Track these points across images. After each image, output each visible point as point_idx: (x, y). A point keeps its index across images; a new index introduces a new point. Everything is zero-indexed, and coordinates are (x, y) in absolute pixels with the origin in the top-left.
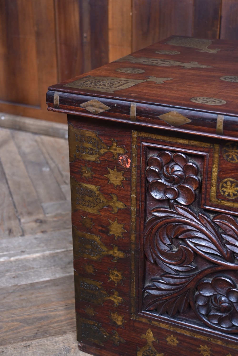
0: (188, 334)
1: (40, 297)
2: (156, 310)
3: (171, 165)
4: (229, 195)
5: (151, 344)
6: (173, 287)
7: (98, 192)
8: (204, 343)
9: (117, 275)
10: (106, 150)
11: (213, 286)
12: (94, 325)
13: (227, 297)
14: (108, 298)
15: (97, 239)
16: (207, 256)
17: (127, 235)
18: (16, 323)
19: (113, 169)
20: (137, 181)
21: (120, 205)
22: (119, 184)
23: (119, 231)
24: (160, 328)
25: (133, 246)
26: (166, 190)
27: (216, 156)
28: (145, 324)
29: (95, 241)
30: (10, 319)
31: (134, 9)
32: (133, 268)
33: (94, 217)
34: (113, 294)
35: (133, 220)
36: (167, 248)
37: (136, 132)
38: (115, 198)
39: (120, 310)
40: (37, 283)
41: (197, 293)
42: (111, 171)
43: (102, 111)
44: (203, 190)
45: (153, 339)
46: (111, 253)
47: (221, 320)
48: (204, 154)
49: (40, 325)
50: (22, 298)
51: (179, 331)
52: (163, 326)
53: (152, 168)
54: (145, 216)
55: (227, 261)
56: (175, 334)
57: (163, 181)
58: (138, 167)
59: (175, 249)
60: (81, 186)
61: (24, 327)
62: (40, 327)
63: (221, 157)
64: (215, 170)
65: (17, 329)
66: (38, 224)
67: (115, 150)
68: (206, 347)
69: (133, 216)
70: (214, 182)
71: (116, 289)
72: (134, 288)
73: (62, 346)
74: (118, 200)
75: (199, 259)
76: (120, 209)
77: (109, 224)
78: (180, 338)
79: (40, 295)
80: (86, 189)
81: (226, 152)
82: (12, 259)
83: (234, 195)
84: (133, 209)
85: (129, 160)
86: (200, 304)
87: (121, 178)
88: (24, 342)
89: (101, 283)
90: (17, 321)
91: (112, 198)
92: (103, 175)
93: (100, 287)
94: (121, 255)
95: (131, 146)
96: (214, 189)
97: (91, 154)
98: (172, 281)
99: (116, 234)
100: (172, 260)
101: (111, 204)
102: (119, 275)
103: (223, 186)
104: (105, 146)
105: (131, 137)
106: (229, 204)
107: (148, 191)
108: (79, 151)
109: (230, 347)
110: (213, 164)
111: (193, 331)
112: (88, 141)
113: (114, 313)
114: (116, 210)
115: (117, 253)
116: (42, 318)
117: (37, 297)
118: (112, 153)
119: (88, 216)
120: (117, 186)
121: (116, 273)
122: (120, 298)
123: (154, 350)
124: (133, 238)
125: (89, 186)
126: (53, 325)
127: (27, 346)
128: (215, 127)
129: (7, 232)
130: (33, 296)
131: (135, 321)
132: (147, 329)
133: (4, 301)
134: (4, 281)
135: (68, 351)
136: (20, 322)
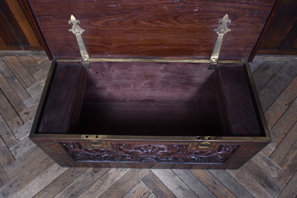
7: (50, 149)
14: (65, 161)
15: (55, 155)
18: (39, 164)
20: (61, 147)
23: (61, 153)
30: (37, 163)
37: (55, 141)
42: (51, 146)
44: (81, 147)
46: (61, 156)
48: (78, 142)
49: (47, 162)
50: (36, 153)
61: (42, 165)
62: (47, 163)
64: (83, 144)
65: (41, 166)
66: (26, 115)
67: (51, 143)
74: (57, 149)
77: (57, 152)
82: (25, 137)
85: (56, 144)
88: (45, 171)
91: (55, 149)
97: (43, 144)
103: (86, 146)
110: (81, 143)
115: (63, 156)
124: (66, 154)
125: (47, 148)
126: (51, 160)
127: (47, 172)
129: (17, 124)
130: (39, 150)
131: (75, 163)
133: (31, 157)
134: (27, 148)
135: (59, 169)
136: (40, 163)
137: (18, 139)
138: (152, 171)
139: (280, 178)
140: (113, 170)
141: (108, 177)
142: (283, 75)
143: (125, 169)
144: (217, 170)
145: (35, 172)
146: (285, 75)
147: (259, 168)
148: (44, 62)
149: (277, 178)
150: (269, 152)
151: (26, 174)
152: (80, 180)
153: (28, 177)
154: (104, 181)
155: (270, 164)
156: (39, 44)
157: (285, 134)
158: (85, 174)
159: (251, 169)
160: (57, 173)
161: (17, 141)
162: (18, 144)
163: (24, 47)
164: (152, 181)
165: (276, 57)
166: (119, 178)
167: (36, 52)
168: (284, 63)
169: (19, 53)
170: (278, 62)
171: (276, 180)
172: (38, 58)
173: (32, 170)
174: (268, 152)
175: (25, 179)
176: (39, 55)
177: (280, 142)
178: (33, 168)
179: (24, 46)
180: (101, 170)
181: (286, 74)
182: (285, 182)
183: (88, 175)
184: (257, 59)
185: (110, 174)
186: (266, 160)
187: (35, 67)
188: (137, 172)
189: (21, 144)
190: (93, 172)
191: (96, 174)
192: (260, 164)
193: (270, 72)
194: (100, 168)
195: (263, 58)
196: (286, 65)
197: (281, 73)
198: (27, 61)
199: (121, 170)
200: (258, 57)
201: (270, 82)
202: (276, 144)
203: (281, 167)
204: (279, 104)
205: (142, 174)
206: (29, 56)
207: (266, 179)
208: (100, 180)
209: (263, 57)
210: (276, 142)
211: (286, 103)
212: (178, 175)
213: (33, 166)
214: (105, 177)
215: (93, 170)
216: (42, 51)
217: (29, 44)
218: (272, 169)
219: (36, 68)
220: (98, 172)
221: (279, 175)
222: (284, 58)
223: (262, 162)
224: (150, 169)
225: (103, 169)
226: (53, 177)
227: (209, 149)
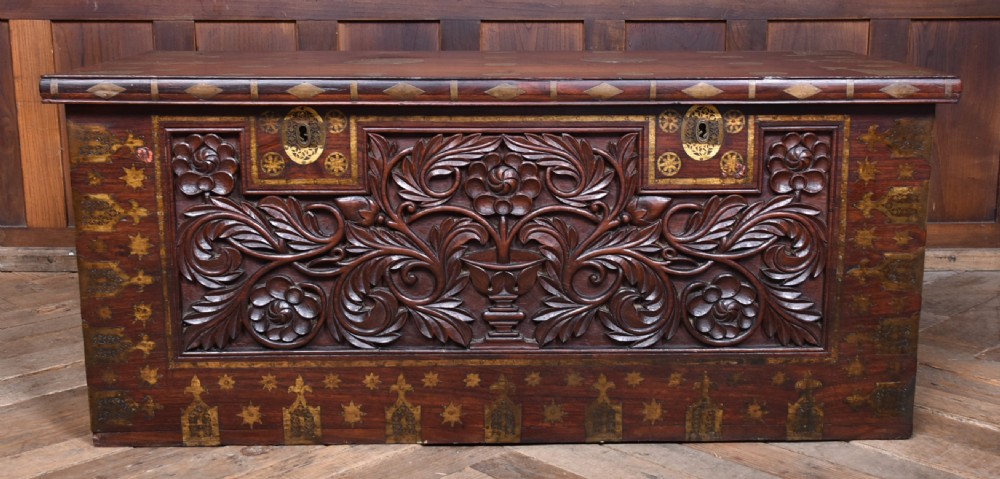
0: (245, 365)
2: (200, 347)
3: (201, 151)
4: (272, 172)
5: (198, 398)
6: (220, 307)
7: (111, 202)
8: (266, 371)
9: (145, 311)
10: (119, 146)
11: (267, 292)
12: (116, 396)
13: (287, 301)
14: (134, 348)
15: (114, 266)
16: (255, 253)
17: (154, 249)
19: (130, 168)
20: (162, 178)
21: (143, 212)
22: (140, 185)
23: (144, 247)
24: (210, 370)
25: (164, 263)
26: (198, 181)
27: (253, 129)
28: (189, 370)
29: (111, 270)
31: (56, 45)
32: (165, 294)
33: (107, 237)
34: (141, 339)
35: (161, 228)
36: (205, 257)
37: (157, 117)
38: (135, 205)
39: (153, 360)
41: (250, 307)
42: (127, 171)
43: (114, 94)
44: (243, 172)
45: (202, 390)
46: (135, 280)
47: (282, 333)
48: (240, 129)
49: (23, 441)
51: (233, 365)
52: (213, 365)
53: (179, 157)
54: (176, 221)
55: (279, 253)
56: (229, 371)
57: (193, 171)
58: (162, 160)
59: (217, 256)
60: (87, 198)
63: (258, 129)
64: (254, 145)
67: (132, 143)
68: (271, 377)
69: (161, 223)
70: (254, 159)
71: (145, 331)
72: (169, 323)
73: (67, 448)
74: (140, 206)
75: (247, 262)
76: (142, 219)
77: (130, 241)
78: (237, 375)
80: (96, 201)
81: (263, 122)
83: (278, 170)
84: (160, 213)
85: (150, 153)
86: (256, 319)
87: (142, 177)
88: (10, 456)
89: (123, 329)
91: (131, 206)
92: (117, 178)
93: (121, 335)
94: (148, 280)
95: (151, 135)
96: (254, 168)
97: (101, 154)
98: (216, 299)
99: (140, 253)
100: (215, 270)
101: (131, 213)
102: (148, 309)
103: (264, 163)
104: (117, 141)
105: (151, 124)
106: (273, 182)
107: (176, 188)
108: (83, 152)
109: (298, 365)
110: (250, 139)
111: (252, 358)
112: (95, 138)
113: (144, 367)
114: (137, 220)
115: (143, 279)
116: (22, 435)
118: (128, 148)
119: (100, 237)
120: (138, 188)
121: (142, 307)
122: (151, 343)
123: (204, 405)
124: (163, 252)
125: (100, 196)
126: (42, 437)
127: (17, 457)
128: (249, 93)
131: (173, 371)
132: (192, 377)
138: (516, 450)
140: (337, 448)
141: (308, 462)
152: (177, 469)
159: (976, 440)
160: (69, 459)
166: (361, 464)
180: (279, 450)
183: (214, 459)
185: (319, 456)
188: (445, 454)
190: (239, 454)
191: (251, 458)
194: (276, 447)
199: (373, 449)
205: (472, 456)
209: (948, 253)
214: (297, 463)
215: (244, 449)
216: (64, 246)
217: (20, 217)
220: (265, 453)
224: (510, 447)
227: (724, 163)
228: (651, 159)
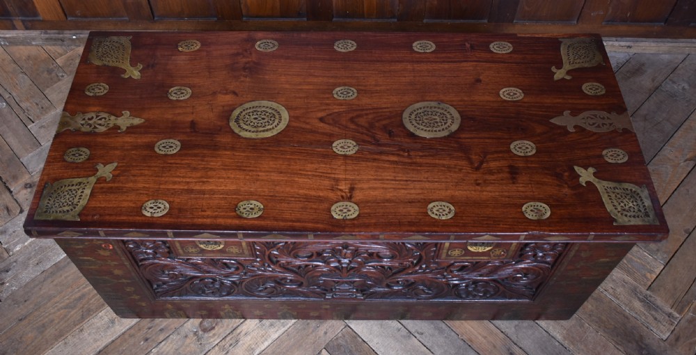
1: (69, 276)
2: (167, 296)
4: (192, 252)
7: (94, 260)
9: (131, 289)
10: (89, 243)
14: (130, 297)
17: (128, 273)
18: (62, 311)
19: (99, 250)
20: (122, 253)
22: (109, 255)
23: (121, 272)
25: (136, 277)
28: (163, 302)
29: (105, 278)
30: (56, 309)
33: (97, 270)
34: (132, 295)
38: (109, 261)
39: (141, 300)
40: (59, 262)
43: (77, 236)
44: (173, 252)
46: (120, 281)
47: (213, 293)
49: (81, 306)
50: (55, 283)
53: (130, 246)
55: (204, 274)
56: (186, 303)
60: (79, 259)
61: (70, 312)
62: (83, 307)
64: (178, 244)
65: (65, 316)
66: (29, 190)
67: (97, 242)
69: (128, 266)
71: (133, 293)
73: (106, 319)
74: (112, 261)
76: (116, 264)
77: (112, 271)
79: (68, 274)
82: (26, 244)
83: (196, 251)
84: (126, 263)
85: (110, 245)
87: (109, 253)
88: (77, 327)
89: (121, 293)
90: (62, 308)
91: (107, 261)
92: (94, 253)
93: (121, 295)
94: (129, 281)
95: (108, 240)
96: (180, 251)
99: (119, 274)
101: (108, 263)
103: (186, 249)
104: (87, 241)
106: (194, 255)
108: (67, 245)
110: (174, 242)
113: (137, 302)
114: (113, 265)
115: (125, 281)
116: (80, 298)
117: (66, 277)
118: (95, 244)
119: (93, 270)
121: (129, 288)
122: (139, 296)
124: (133, 274)
125: (85, 258)
126: (91, 302)
127: (82, 330)
128: (168, 237)
129: (6, 212)
130: (63, 277)
131: (155, 302)
132: (166, 304)
133: (42, 293)
134: (31, 271)
135: (113, 322)
136: (65, 308)
137: (7, 251)
138: (350, 325)
139: (677, 339)
140: (251, 324)
141: (237, 341)
142: (680, 87)
143: (282, 321)
144: (516, 322)
145: (50, 332)
146: (683, 89)
147: (624, 315)
148: (72, 60)
149: (669, 341)
150: (648, 275)
151: (30, 335)
152: (168, 350)
153: (33, 344)
154: (228, 352)
155: (649, 304)
156: (63, 15)
157: (686, 231)
158: (178, 334)
159: (604, 318)
160: (109, 333)
161: (6, 255)
162: (7, 262)
163: (23, 21)
164: (350, 351)
165: (662, 44)
166: (266, 344)
167: (53, 34)
168: (681, 57)
169: (10, 38)
170: (667, 56)
171: (668, 346)
172: (59, 49)
173: (43, 326)
174: (645, 276)
175: (26, 348)
176: (60, 42)
177: (676, 252)
178: (45, 321)
179: (24, 18)
180: (220, 324)
181: (687, 87)
182: (690, 350)
183: (186, 336)
184: (614, 49)
185: (243, 333)
186: (641, 297)
187: (50, 72)
188: (311, 330)
189: (15, 262)
190: (200, 330)
191: (206, 335)
192: (626, 305)
193: (645, 81)
194: (219, 320)
195: (629, 47)
196: (686, 63)
197: (674, 82)
198: (29, 57)
199: (271, 325)
200: (616, 44)
201: (646, 105)
202: (665, 256)
203: (680, 314)
204: (671, 157)
205: (326, 333)
206: (36, 45)
207: (640, 343)
208: (217, 348)
209: (628, 44)
210: (665, 252)
211: (688, 156)
212: (416, 335)
213: (47, 317)
214: (231, 342)
215: (201, 323)
216: (68, 32)
217: (35, 14)
218: (656, 319)
219: (53, 74)
220: (213, 328)
221: (675, 332)
222: (681, 45)
223: (630, 301)
224: (346, 321)
225: (226, 321)
226: (99, 343)
227: (493, 253)
228: (445, 251)
